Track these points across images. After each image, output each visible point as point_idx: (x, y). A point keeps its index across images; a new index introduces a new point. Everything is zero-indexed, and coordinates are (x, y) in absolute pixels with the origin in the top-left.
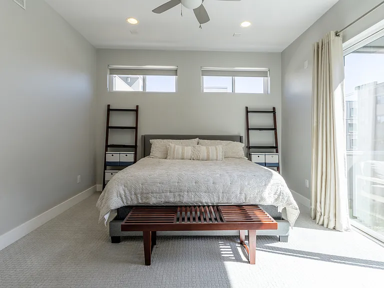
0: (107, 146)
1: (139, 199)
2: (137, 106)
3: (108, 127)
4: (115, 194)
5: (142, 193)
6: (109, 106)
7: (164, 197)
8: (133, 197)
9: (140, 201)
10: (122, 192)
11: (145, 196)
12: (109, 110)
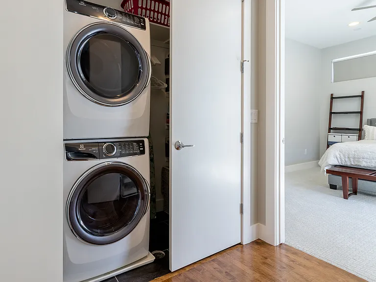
0: (330, 129)
1: (352, 162)
2: (363, 92)
3: (331, 113)
4: (333, 155)
5: (354, 158)
6: (332, 95)
7: (374, 162)
8: (347, 159)
9: (353, 164)
10: (338, 156)
11: (356, 159)
12: (332, 98)
